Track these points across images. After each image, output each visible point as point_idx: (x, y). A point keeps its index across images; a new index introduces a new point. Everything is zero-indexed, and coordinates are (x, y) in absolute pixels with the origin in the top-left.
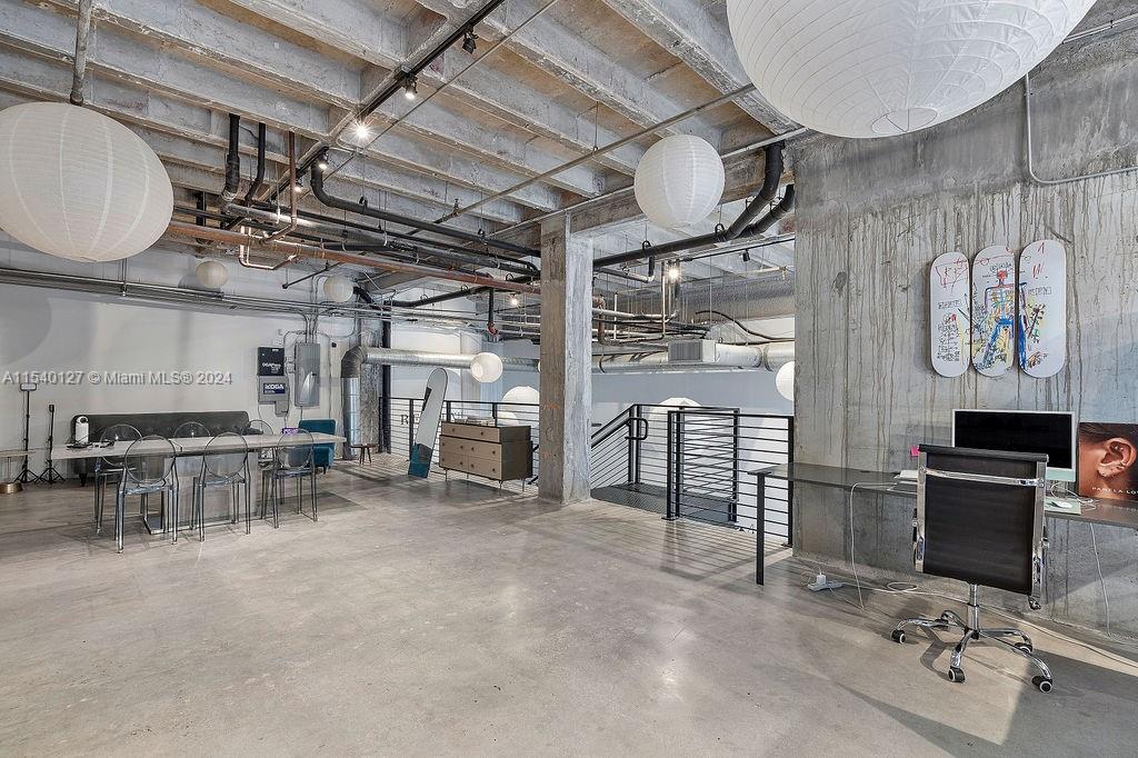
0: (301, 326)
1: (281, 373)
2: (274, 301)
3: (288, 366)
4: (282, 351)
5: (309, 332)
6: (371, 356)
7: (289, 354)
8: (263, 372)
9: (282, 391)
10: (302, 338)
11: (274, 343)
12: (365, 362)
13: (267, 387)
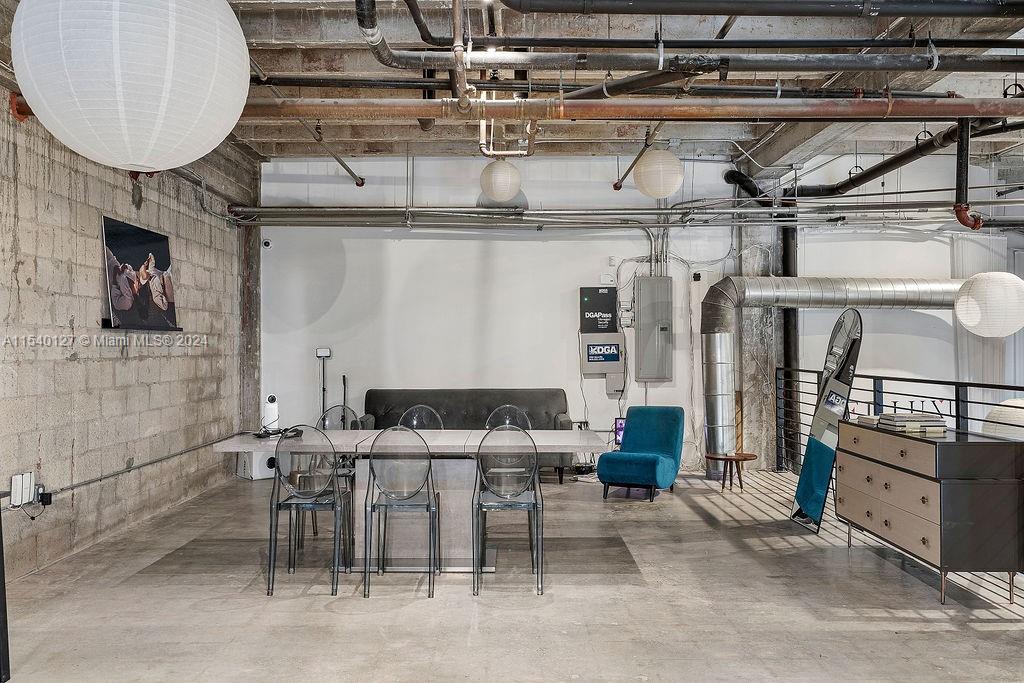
0: (642, 248)
1: (613, 327)
2: (604, 212)
3: (625, 317)
4: (613, 291)
5: (657, 258)
6: (751, 293)
7: (624, 298)
8: (588, 326)
9: (614, 358)
10: (644, 268)
11: (602, 280)
12: (740, 304)
13: (593, 351)
